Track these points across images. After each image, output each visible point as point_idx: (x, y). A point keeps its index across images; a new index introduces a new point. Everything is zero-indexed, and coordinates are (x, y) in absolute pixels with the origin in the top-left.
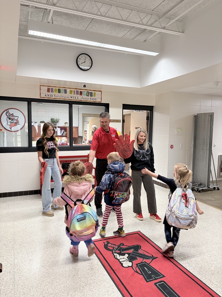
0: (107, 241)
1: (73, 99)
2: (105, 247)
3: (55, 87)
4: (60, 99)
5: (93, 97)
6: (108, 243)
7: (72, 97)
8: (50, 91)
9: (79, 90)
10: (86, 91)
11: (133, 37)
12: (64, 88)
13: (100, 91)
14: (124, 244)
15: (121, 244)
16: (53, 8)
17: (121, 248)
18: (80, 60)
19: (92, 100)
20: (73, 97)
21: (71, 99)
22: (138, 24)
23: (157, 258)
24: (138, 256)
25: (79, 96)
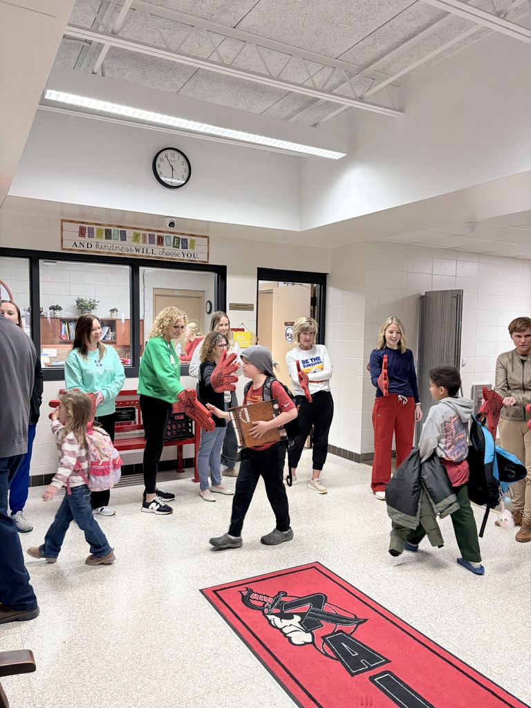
0: (247, 588)
1: (141, 255)
2: (243, 601)
3: (99, 225)
4: (110, 253)
5: (189, 250)
6: (251, 592)
7: (137, 250)
8: (87, 234)
9: (156, 234)
10: (172, 236)
11: (285, 115)
12: (121, 227)
13: (206, 237)
14: (286, 593)
15: (279, 593)
16: (108, 42)
17: (281, 602)
18: (160, 163)
19: (186, 258)
20: (141, 250)
21: (137, 253)
22: (302, 86)
23: (365, 620)
24: (322, 618)
25: (155, 246)
